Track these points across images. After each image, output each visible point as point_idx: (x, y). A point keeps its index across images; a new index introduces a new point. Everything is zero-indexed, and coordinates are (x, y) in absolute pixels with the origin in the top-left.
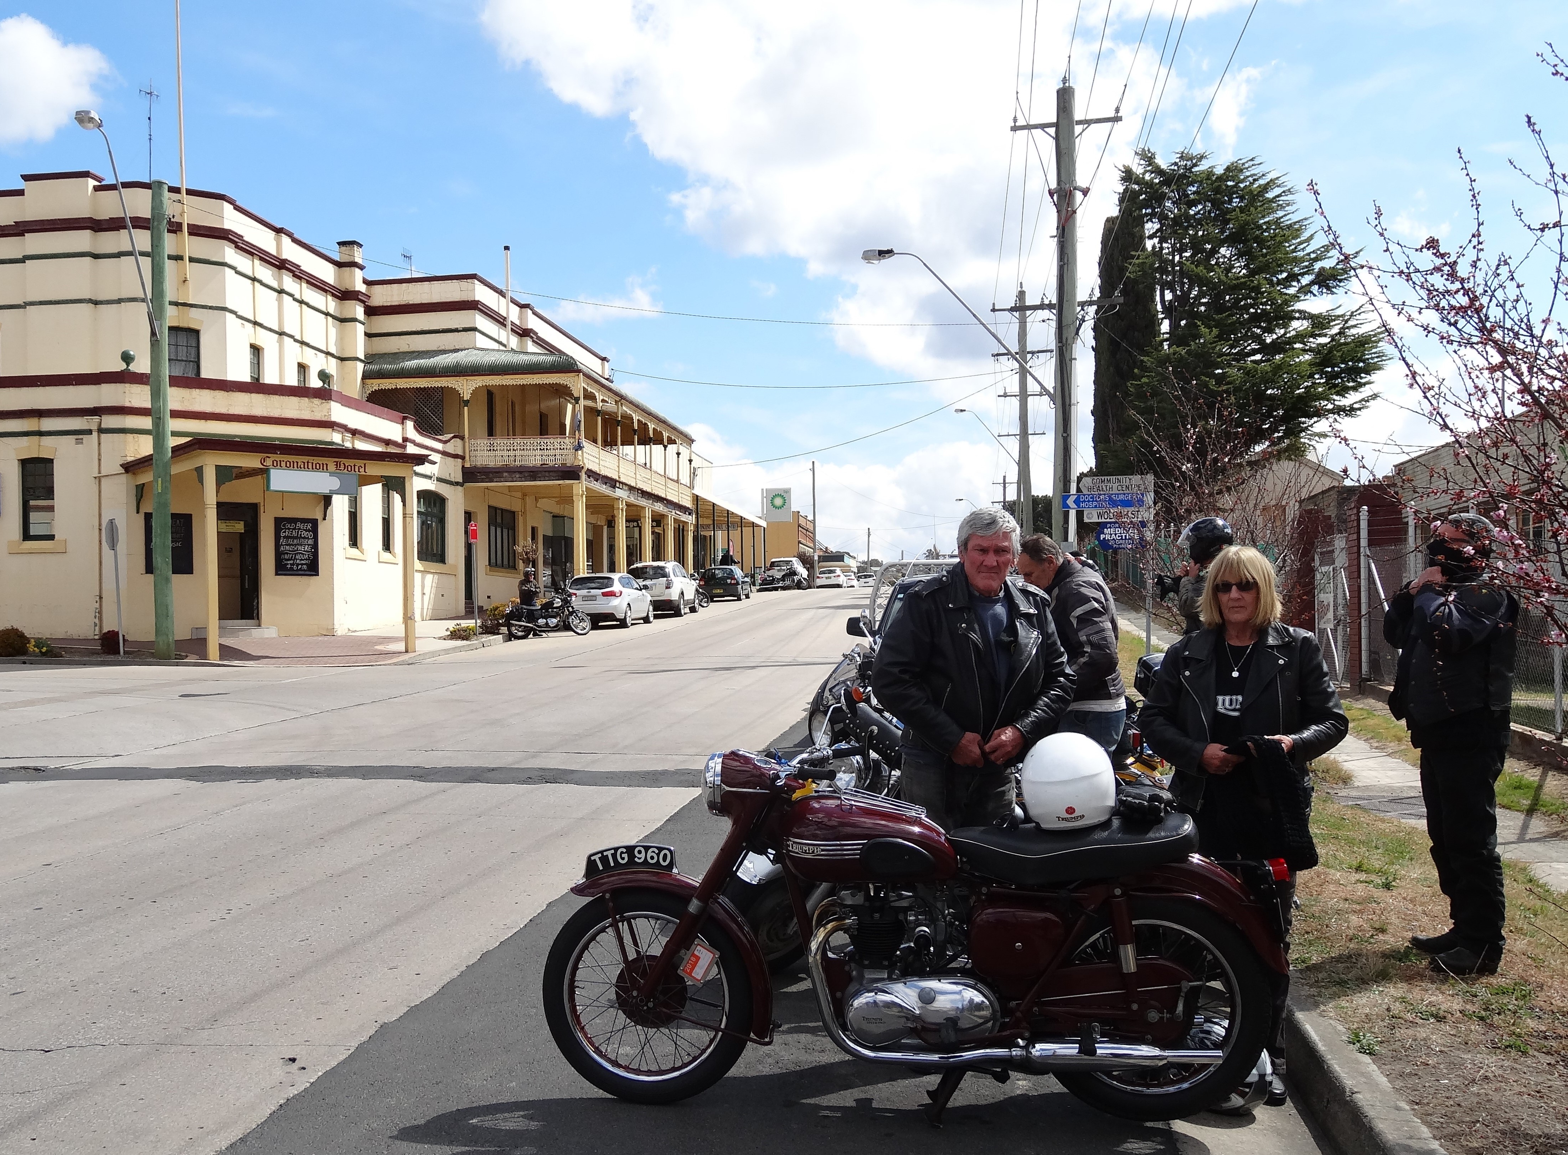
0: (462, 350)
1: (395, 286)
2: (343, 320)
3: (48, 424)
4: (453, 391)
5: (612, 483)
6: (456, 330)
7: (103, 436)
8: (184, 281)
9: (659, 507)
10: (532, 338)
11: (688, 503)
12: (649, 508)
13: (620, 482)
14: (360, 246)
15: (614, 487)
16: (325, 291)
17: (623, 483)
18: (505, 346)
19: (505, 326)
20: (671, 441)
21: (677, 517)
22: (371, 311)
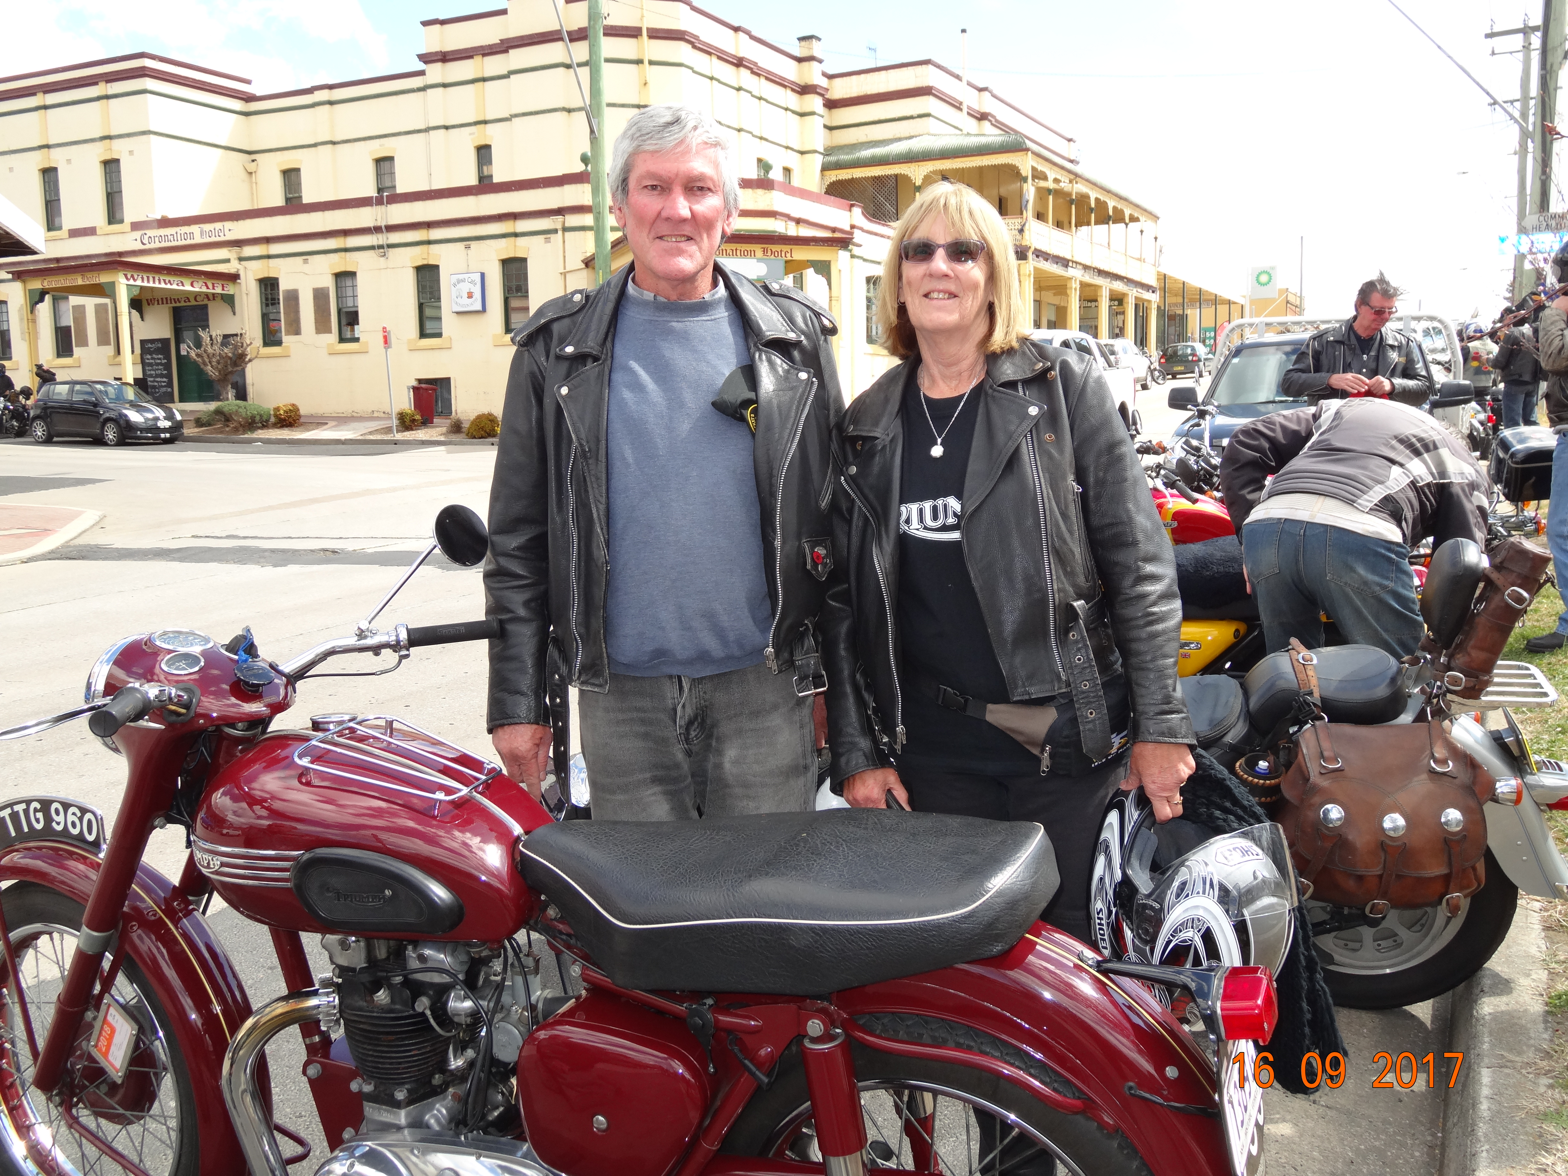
0: (916, 137)
1: (854, 77)
2: (802, 115)
3: (522, 226)
4: (906, 178)
5: (1065, 263)
6: (912, 117)
7: (567, 234)
8: (645, 84)
9: (1119, 286)
10: (990, 121)
11: (1153, 282)
12: (1106, 286)
13: (1073, 262)
14: (819, 39)
15: (1066, 266)
16: (785, 86)
17: (1076, 263)
18: (961, 130)
19: (961, 110)
20: (1133, 219)
21: (1139, 295)
22: (832, 105)
